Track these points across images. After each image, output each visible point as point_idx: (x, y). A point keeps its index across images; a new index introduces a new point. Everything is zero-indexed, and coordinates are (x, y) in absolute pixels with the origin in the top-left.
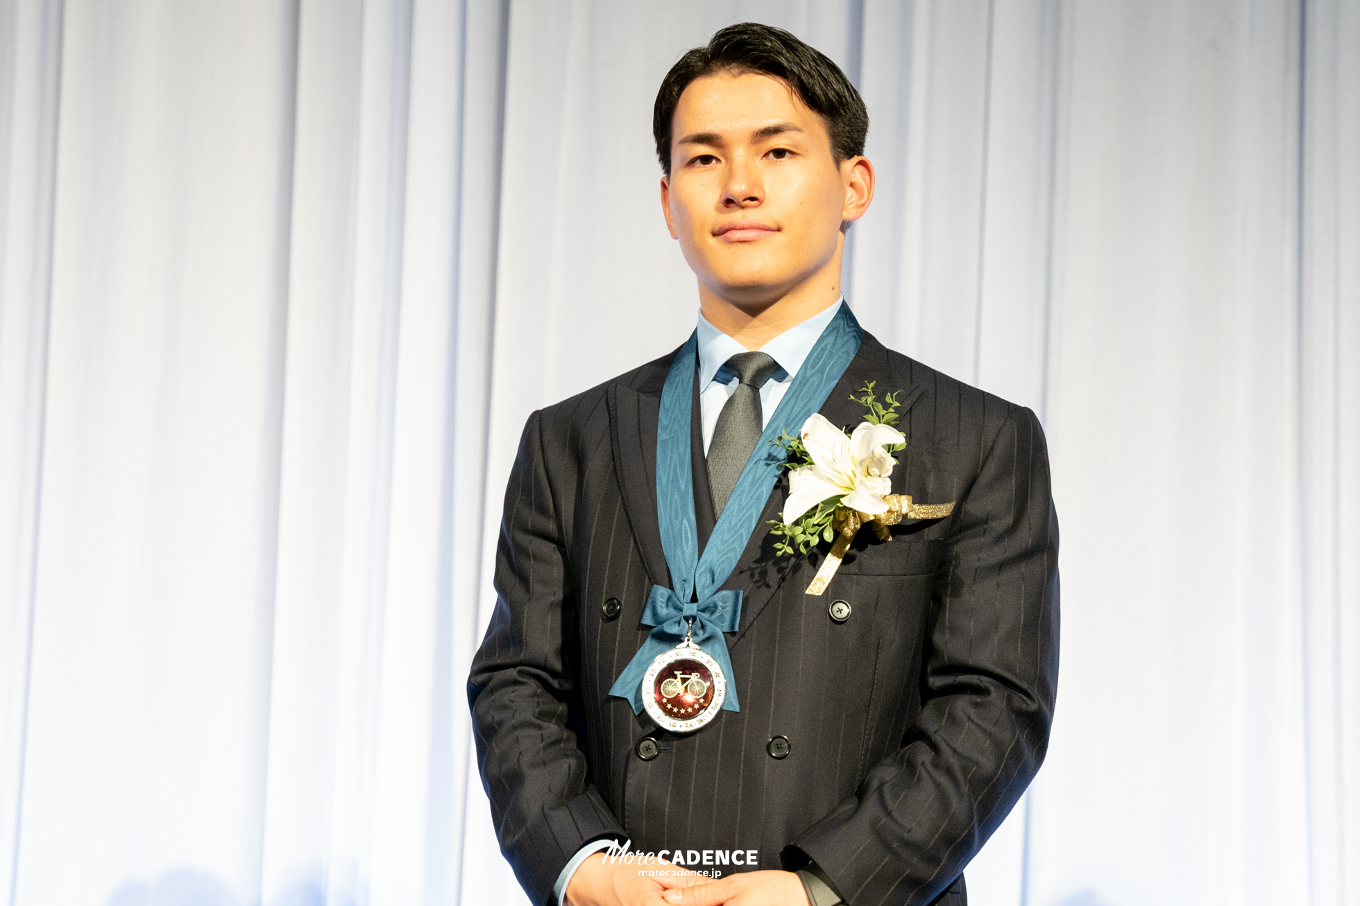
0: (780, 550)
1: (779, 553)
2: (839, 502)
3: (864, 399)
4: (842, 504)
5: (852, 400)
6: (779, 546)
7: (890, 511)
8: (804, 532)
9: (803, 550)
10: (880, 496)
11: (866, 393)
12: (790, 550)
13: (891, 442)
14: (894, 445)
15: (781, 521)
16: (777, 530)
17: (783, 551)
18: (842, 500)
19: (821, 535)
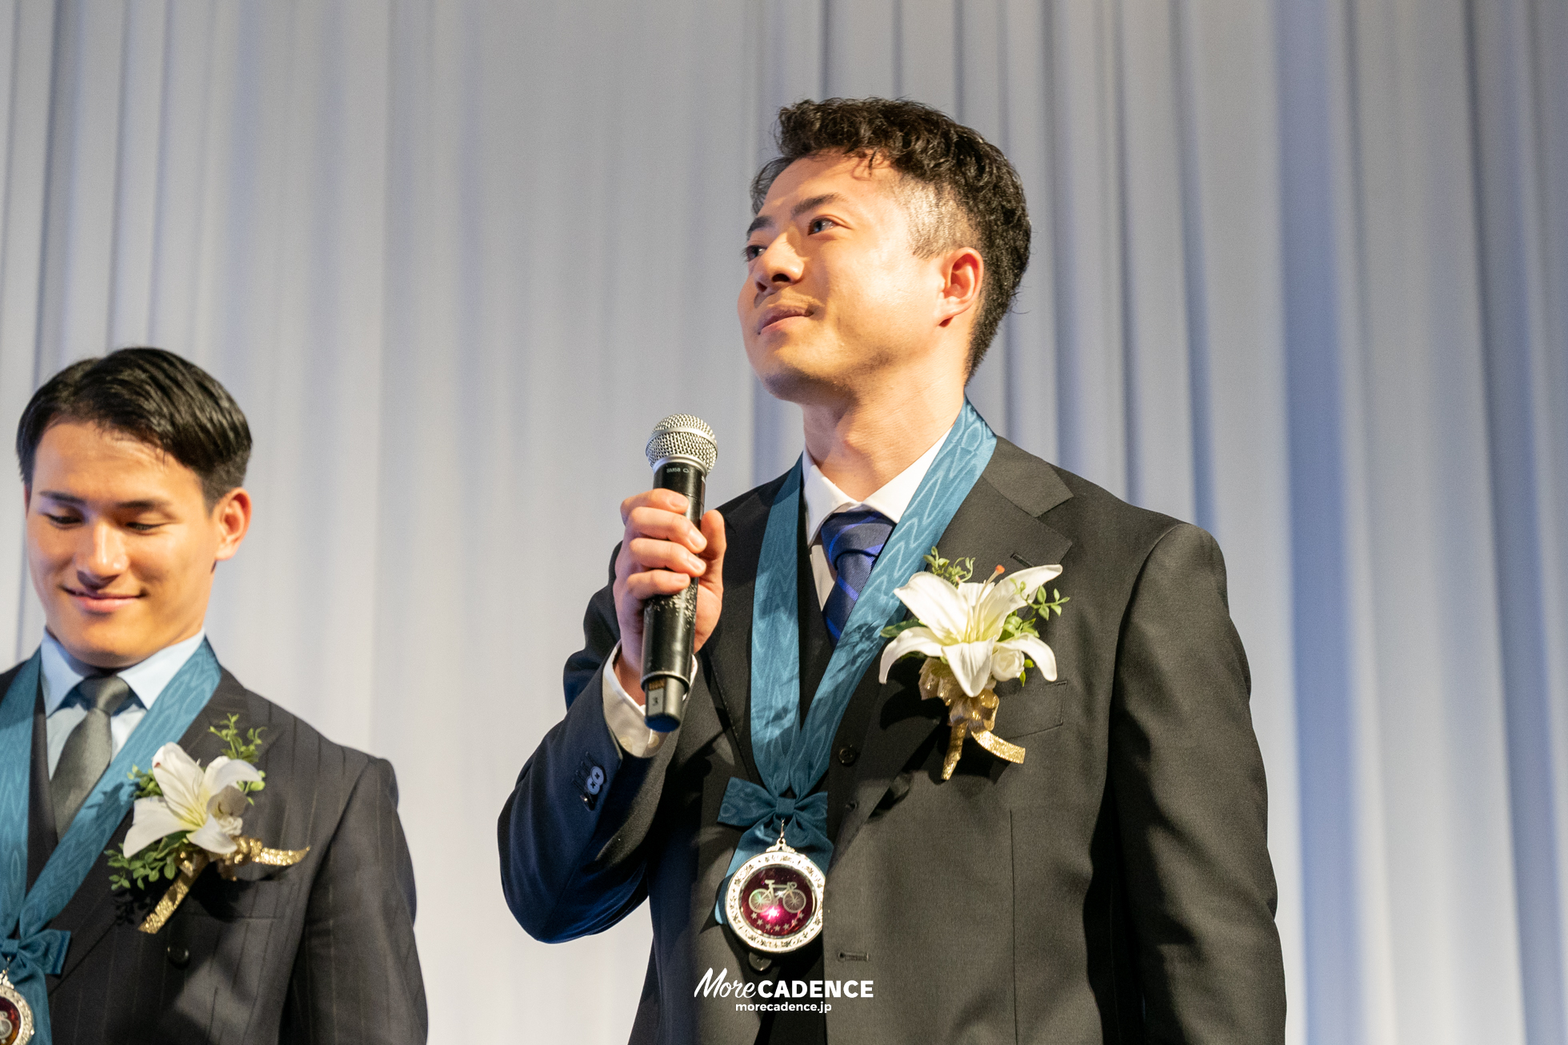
0: (116, 883)
1: (114, 887)
2: (185, 837)
3: (224, 732)
4: (187, 839)
5: (212, 733)
6: (114, 878)
7: (237, 852)
8: (144, 867)
9: (140, 884)
10: (230, 835)
11: (227, 727)
12: (126, 884)
13: (249, 779)
14: (252, 783)
15: (121, 852)
16: (115, 861)
17: (119, 884)
18: (188, 836)
19: (161, 871)
